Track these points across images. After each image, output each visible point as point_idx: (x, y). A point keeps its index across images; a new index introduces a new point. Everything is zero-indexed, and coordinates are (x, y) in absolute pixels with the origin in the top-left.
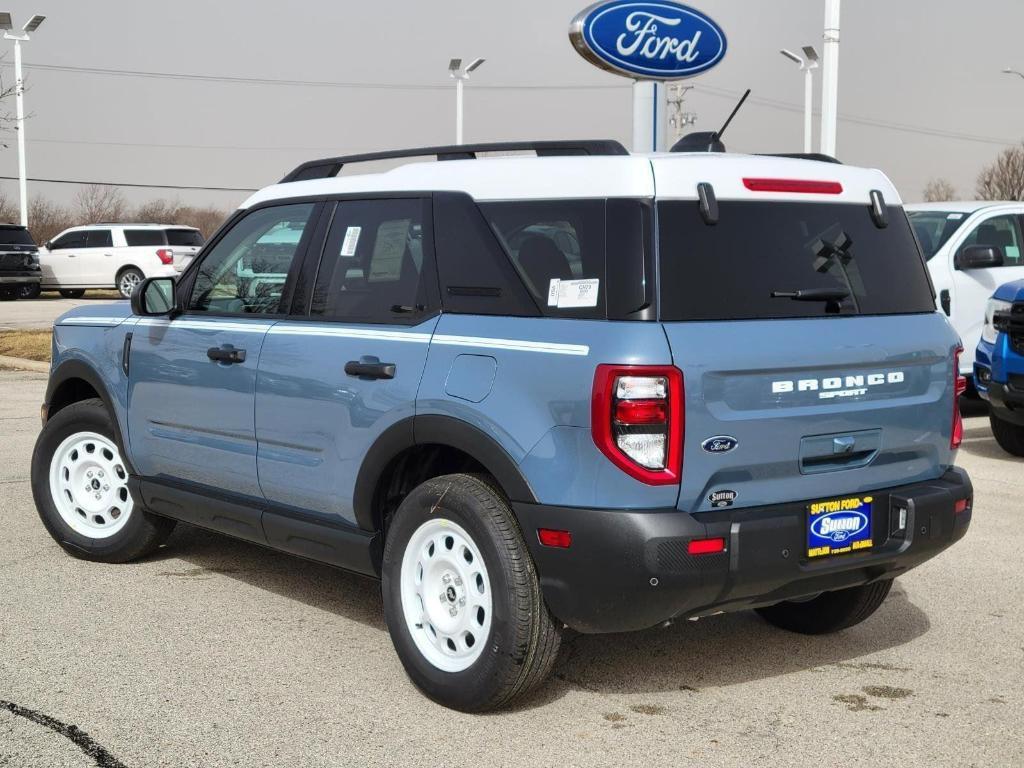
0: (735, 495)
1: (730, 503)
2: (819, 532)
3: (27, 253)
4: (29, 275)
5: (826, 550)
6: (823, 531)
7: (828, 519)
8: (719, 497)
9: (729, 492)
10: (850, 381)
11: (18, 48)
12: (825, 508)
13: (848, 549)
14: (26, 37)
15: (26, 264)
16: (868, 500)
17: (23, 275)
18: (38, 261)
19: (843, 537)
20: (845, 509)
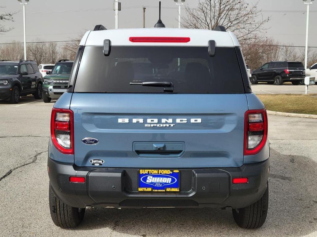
0: (103, 162)
1: (100, 164)
2: (146, 181)
3: (302, 70)
4: (302, 77)
5: (149, 189)
6: (148, 181)
7: (151, 177)
8: (95, 161)
9: (100, 160)
10: (164, 120)
11: (308, 7)
12: (149, 172)
13: (164, 191)
14: (311, 3)
15: (301, 74)
16: (175, 171)
17: (300, 77)
18: (305, 73)
19: (161, 185)
20: (161, 173)
